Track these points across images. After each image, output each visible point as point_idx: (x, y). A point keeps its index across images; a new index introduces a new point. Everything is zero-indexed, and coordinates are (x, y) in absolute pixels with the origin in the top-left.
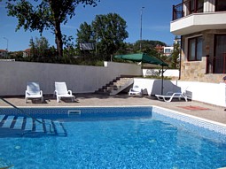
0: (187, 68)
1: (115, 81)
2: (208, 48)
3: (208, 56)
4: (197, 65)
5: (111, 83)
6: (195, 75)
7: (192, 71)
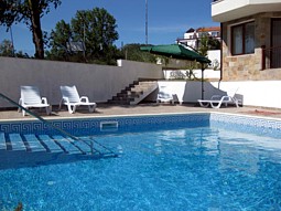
0: (231, 64)
1: (132, 86)
2: (263, 37)
3: (263, 47)
4: (248, 59)
5: (128, 89)
6: (245, 72)
7: (240, 68)
